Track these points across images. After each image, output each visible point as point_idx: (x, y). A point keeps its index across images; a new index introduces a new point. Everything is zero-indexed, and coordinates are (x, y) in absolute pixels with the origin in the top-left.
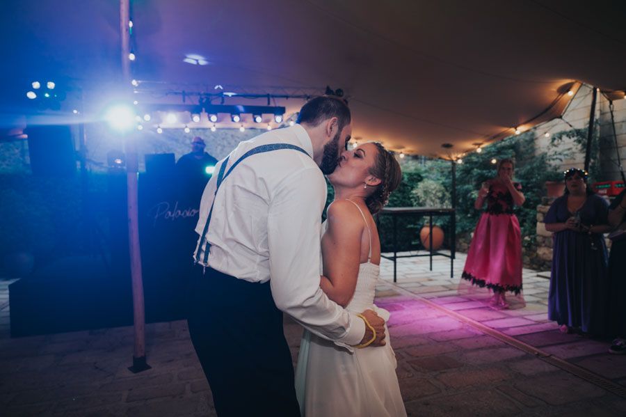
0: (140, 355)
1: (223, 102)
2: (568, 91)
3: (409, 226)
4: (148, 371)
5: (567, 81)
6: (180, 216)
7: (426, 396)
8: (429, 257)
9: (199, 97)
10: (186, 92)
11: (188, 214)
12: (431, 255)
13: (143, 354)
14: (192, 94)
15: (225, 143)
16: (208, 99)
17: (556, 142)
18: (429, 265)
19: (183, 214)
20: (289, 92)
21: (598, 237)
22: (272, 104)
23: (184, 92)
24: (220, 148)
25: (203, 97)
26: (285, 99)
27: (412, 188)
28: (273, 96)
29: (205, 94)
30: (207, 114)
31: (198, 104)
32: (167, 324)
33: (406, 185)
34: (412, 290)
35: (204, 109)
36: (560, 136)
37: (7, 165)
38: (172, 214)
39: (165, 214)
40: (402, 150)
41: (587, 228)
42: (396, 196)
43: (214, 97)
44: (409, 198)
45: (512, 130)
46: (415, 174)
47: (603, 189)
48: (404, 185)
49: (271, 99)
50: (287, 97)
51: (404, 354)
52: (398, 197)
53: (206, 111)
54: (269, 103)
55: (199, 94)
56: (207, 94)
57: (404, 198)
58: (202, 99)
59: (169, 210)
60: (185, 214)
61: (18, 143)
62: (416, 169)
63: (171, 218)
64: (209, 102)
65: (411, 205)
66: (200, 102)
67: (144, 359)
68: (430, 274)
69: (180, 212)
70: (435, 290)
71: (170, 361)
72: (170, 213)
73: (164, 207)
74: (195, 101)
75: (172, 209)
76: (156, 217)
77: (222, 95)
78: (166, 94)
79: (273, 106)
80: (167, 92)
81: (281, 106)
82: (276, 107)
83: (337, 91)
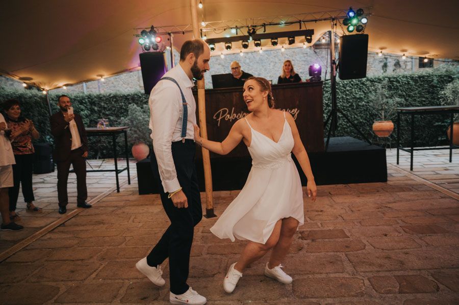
0: (210, 208)
1: (265, 31)
3: (437, 124)
4: (215, 218)
6: (236, 118)
7: (408, 249)
8: (449, 150)
9: (247, 29)
10: (238, 26)
12: (451, 149)
13: (211, 207)
14: (242, 27)
15: (277, 60)
16: (254, 29)
18: (448, 158)
19: (238, 116)
20: (317, 17)
22: (303, 28)
23: (236, 26)
25: (250, 28)
26: (314, 22)
27: (442, 88)
28: (304, 22)
31: (247, 34)
32: (228, 192)
33: (436, 87)
34: (424, 176)
35: (251, 38)
37: (131, 88)
38: (230, 116)
39: (225, 117)
40: (427, 56)
42: (424, 97)
43: (258, 28)
44: (439, 99)
46: (445, 76)
48: (433, 87)
49: (302, 24)
50: (316, 21)
51: (400, 221)
52: (427, 98)
53: (253, 39)
54: (301, 28)
55: (247, 27)
56: (253, 26)
57: (434, 98)
59: (228, 114)
61: (135, 73)
62: (447, 71)
63: (229, 119)
64: (254, 32)
65: (440, 105)
66: (248, 32)
67: (212, 210)
68: (449, 165)
69: (235, 115)
70: (447, 177)
72: (228, 116)
73: (224, 112)
74: (245, 32)
75: (230, 113)
76: (220, 119)
77: (264, 25)
78: (225, 30)
79: (305, 29)
80: (225, 28)
81: (311, 29)
82: (307, 30)
83: (358, 11)
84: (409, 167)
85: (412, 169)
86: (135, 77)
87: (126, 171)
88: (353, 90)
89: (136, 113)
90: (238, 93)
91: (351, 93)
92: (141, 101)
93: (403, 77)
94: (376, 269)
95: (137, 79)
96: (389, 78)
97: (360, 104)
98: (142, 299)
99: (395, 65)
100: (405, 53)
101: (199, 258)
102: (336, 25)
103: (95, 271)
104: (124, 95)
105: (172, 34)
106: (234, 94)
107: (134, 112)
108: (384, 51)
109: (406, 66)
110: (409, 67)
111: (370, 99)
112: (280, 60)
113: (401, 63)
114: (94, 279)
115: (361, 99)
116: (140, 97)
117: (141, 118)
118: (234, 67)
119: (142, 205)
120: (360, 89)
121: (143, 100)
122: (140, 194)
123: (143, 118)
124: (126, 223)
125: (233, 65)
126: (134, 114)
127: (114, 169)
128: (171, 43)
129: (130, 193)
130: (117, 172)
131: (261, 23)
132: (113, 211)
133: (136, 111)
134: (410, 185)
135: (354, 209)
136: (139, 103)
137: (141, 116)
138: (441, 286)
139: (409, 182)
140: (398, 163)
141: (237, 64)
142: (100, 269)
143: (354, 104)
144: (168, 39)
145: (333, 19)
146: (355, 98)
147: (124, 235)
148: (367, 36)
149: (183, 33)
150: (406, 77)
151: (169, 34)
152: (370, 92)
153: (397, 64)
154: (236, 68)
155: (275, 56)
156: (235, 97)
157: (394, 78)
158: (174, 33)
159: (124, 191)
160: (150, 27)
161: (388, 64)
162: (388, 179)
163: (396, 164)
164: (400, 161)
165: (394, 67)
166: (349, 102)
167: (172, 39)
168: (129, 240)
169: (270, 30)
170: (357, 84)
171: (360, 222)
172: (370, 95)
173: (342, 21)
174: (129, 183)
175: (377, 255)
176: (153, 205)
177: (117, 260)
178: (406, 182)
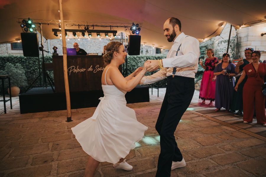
1: (93, 29)
2: (222, 25)
4: (72, 122)
5: (221, 22)
6: (79, 71)
9: (84, 27)
11: (82, 71)
13: (70, 116)
14: (82, 25)
16: (88, 27)
17: (219, 45)
20: (118, 25)
21: (232, 77)
23: (79, 25)
24: (89, 47)
25: (86, 26)
28: (112, 26)
29: (87, 25)
30: (88, 33)
31: (84, 29)
35: (86, 31)
36: (221, 42)
38: (76, 70)
39: (73, 71)
40: (162, 48)
41: (228, 74)
43: (90, 27)
45: (203, 40)
47: (236, 62)
49: (112, 27)
50: (118, 27)
53: (87, 32)
54: (111, 29)
55: (84, 25)
56: (87, 26)
58: (85, 27)
59: (75, 69)
60: (81, 71)
63: (76, 72)
64: (88, 28)
67: (70, 118)
69: (79, 70)
71: (79, 119)
72: (75, 70)
73: (73, 68)
74: (83, 28)
75: (76, 69)
76: (70, 71)
77: (93, 26)
78: (72, 26)
79: (113, 30)
80: (73, 24)
81: (115, 30)
82: (113, 31)
83: (136, 24)
84: (157, 96)
85: (158, 96)
86: (4, 48)
87: (9, 101)
88: (131, 61)
89: (11, 68)
90: (80, 59)
91: (130, 63)
92: (14, 62)
93: (152, 57)
94: (154, 135)
95: (6, 49)
96: (146, 57)
97: (134, 68)
98: (44, 162)
99: (146, 52)
100: (154, 46)
101: (70, 140)
102: (127, 30)
103: (7, 154)
104: (1, 57)
105: (41, 24)
106: (78, 59)
107: (9, 67)
108: (145, 44)
109: (151, 52)
110: (152, 53)
111: (138, 66)
112: (93, 45)
113: (149, 51)
114: (8, 157)
115: (134, 65)
116: (13, 59)
117: (15, 71)
118: (75, 45)
119: (25, 119)
120: (134, 61)
121: (15, 61)
122: (21, 113)
123: (16, 71)
124: (18, 128)
125: (74, 44)
126: (9, 68)
127: (3, 100)
128: (41, 29)
129: (14, 113)
130: (5, 101)
131: (92, 24)
132: (6, 123)
133: (11, 67)
134: (159, 103)
135: (138, 113)
136: (12, 62)
137: (15, 70)
138: (178, 138)
139: (158, 101)
140: (152, 94)
141: (77, 44)
142: (10, 152)
143: (131, 68)
144: (39, 27)
145: (126, 27)
146: (132, 65)
147: (19, 134)
148: (140, 36)
149: (48, 24)
150: (153, 57)
151: (40, 24)
152: (138, 63)
153: (147, 51)
154: (76, 46)
155: (90, 43)
156: (79, 61)
157: (148, 57)
158: (43, 24)
159: (9, 113)
160: (28, 18)
161: (143, 51)
162: (150, 100)
163: (151, 95)
164: (153, 94)
165: (146, 53)
166: (129, 67)
167: (41, 27)
168: (24, 137)
169: (96, 28)
170: (133, 59)
171: (142, 118)
172: (138, 64)
173: (129, 28)
174: (11, 108)
175: (153, 129)
176: (32, 118)
177: (20, 147)
178: (157, 101)
